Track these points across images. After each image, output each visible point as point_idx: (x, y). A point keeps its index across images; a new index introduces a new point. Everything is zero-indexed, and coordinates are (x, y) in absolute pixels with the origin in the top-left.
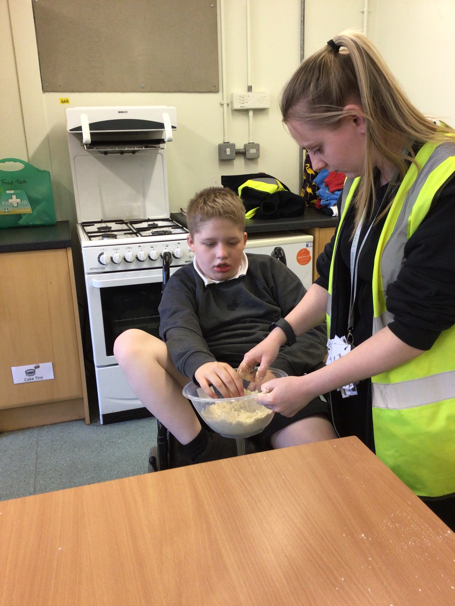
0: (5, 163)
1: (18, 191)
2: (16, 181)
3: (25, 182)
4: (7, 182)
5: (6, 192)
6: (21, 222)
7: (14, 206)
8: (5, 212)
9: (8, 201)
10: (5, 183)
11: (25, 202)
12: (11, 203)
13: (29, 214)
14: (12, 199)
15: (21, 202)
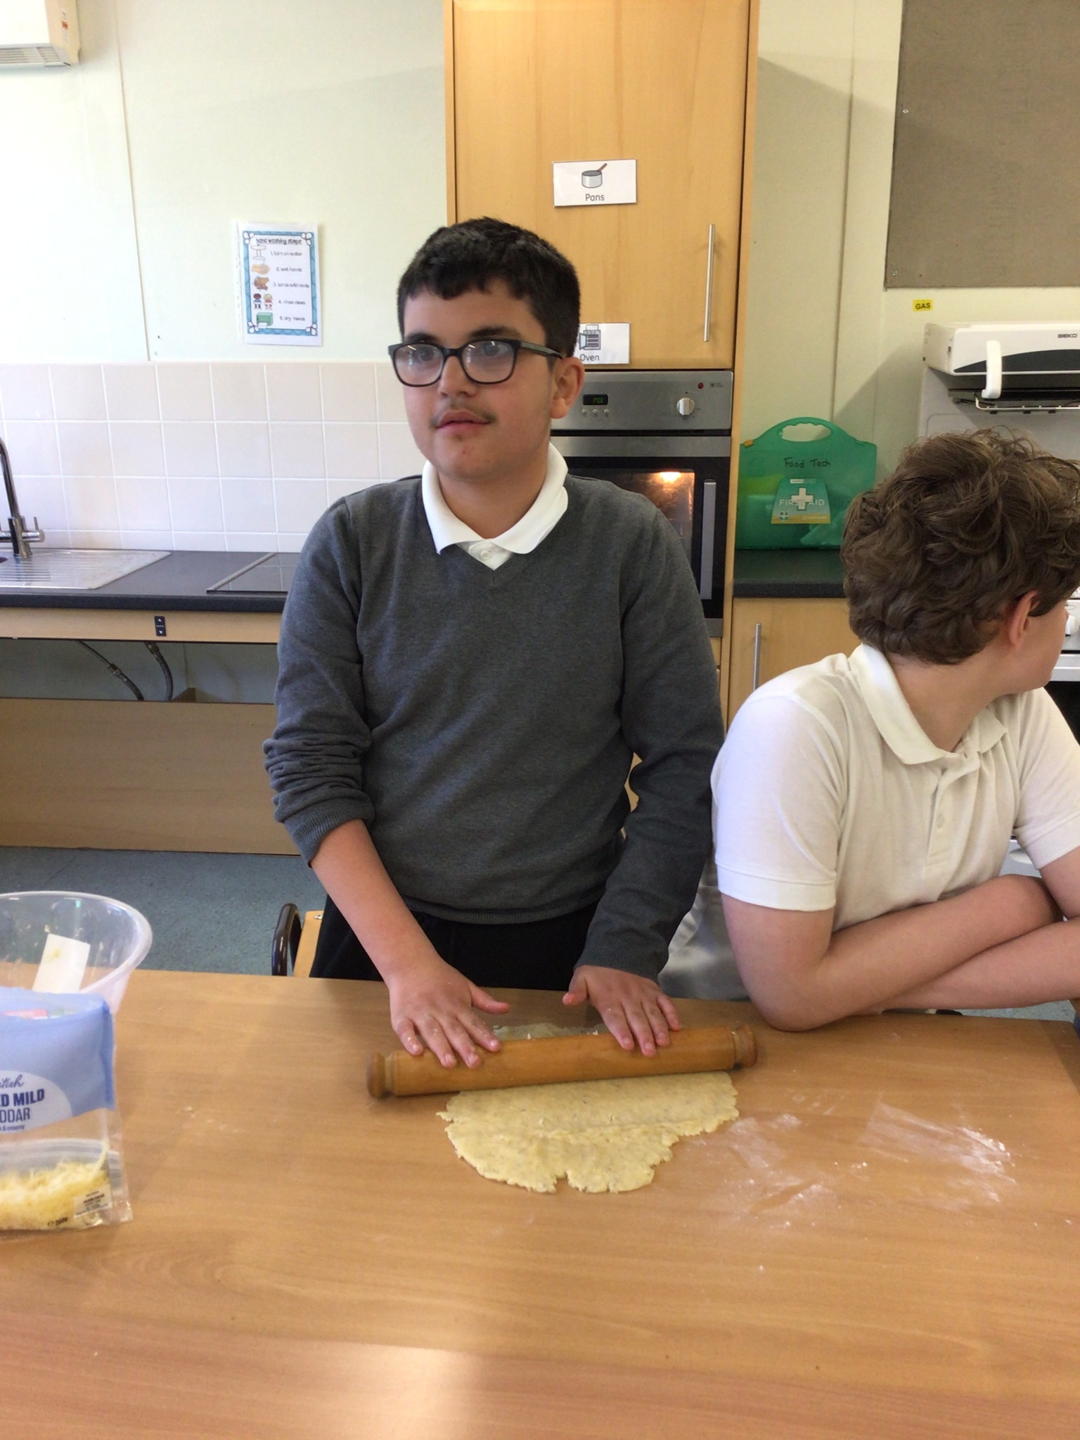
0: (796, 426)
1: (811, 481)
2: (811, 461)
3: (828, 463)
4: (794, 462)
5: (789, 481)
6: (806, 540)
7: (799, 508)
8: (781, 518)
9: (790, 499)
10: (791, 465)
11: (821, 502)
12: (794, 503)
13: (824, 525)
14: (798, 494)
15: (814, 501)
